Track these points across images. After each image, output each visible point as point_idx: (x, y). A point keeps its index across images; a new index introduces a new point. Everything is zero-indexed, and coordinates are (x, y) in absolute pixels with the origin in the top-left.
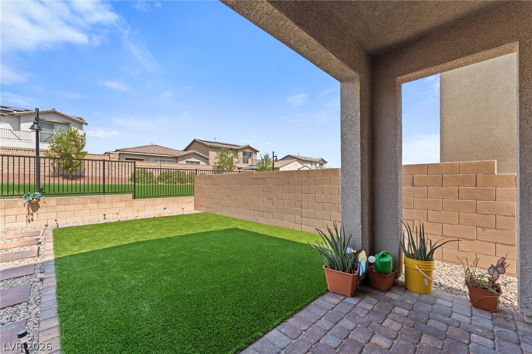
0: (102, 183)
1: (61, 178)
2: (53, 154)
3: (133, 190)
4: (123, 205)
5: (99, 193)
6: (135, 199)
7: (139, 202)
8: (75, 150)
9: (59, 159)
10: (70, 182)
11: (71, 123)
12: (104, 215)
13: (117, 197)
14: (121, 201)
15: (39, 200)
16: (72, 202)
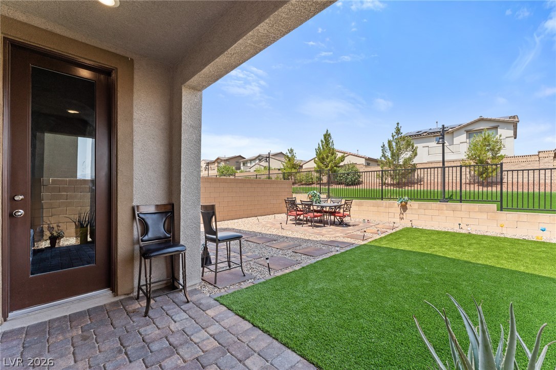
0: (458, 189)
1: (476, 185)
2: (467, 162)
3: (499, 199)
4: (484, 216)
5: (456, 201)
6: (501, 210)
7: (508, 215)
8: (490, 154)
9: (474, 166)
10: (485, 189)
11: (499, 126)
12: (460, 224)
13: (477, 206)
14: (481, 211)
15: (406, 203)
16: (430, 208)
